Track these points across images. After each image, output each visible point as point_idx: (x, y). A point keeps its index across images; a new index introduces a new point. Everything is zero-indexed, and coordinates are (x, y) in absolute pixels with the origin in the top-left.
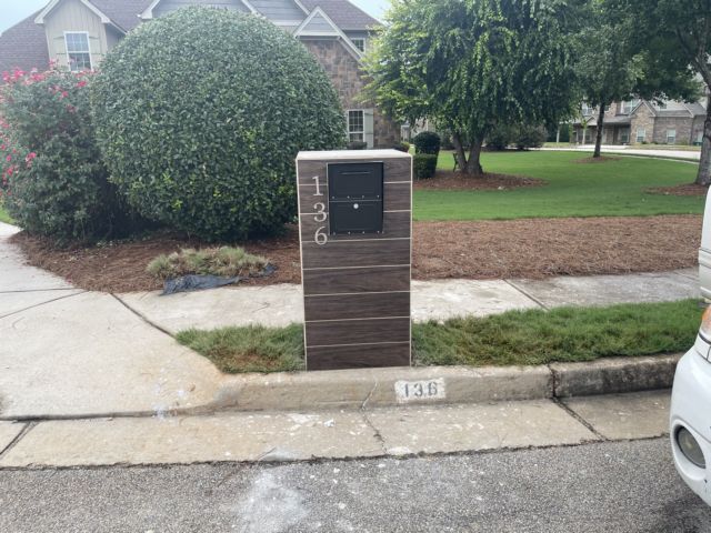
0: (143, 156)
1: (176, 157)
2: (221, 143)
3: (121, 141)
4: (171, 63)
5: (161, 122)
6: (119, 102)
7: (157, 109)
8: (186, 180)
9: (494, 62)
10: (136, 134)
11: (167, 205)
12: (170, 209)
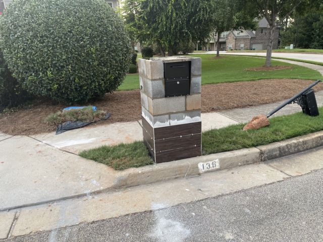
0: (34, 62)
1: (54, 62)
2: (78, 55)
3: (21, 55)
4: (46, 12)
5: (44, 44)
6: (19, 34)
7: (42, 37)
8: (60, 74)
9: (177, 14)
10: (30, 51)
11: (49, 88)
12: (50, 90)
